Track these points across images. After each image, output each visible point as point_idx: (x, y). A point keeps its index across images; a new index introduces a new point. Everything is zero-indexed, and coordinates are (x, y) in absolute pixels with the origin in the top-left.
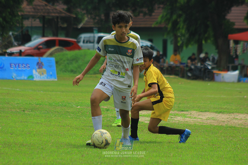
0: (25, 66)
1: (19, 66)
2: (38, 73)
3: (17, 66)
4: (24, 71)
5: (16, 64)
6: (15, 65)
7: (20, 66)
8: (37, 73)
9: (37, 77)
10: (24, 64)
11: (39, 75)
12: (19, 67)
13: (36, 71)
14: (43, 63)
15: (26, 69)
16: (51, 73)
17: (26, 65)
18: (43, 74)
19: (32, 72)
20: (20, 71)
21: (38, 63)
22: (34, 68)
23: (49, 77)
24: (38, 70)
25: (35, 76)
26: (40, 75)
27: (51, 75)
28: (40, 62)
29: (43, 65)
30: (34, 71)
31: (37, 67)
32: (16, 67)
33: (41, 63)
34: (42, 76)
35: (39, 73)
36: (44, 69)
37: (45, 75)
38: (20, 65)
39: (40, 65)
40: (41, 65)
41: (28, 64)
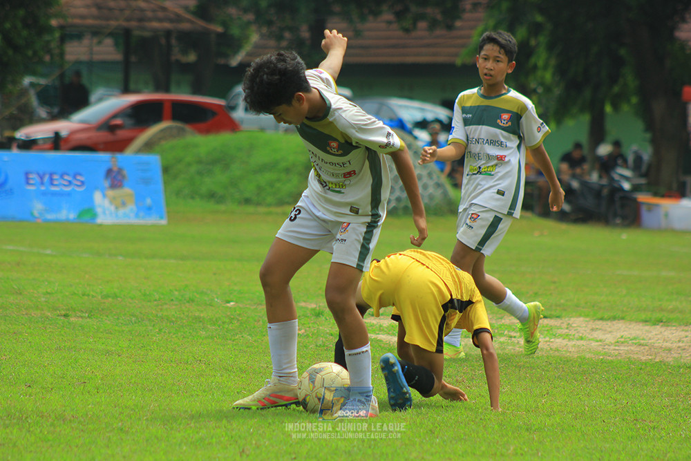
0: (70, 182)
1: (51, 180)
2: (111, 202)
3: (46, 178)
4: (69, 194)
5: (44, 174)
6: (42, 178)
7: (56, 179)
8: (106, 203)
9: (107, 212)
10: (68, 174)
11: (112, 208)
12: (52, 184)
13: (104, 196)
14: (125, 172)
15: (73, 189)
16: (149, 201)
17: (75, 177)
18: (124, 204)
19: (91, 200)
20: (54, 194)
21: (109, 172)
22: (96, 188)
23: (141, 214)
24: (111, 193)
25: (99, 210)
26: (117, 208)
27: (149, 208)
28: (115, 169)
29: (124, 177)
30: (98, 197)
31: (107, 184)
32: (42, 183)
33: (120, 171)
34: (121, 211)
35: (112, 200)
36: (127, 190)
37: (131, 207)
38: (55, 177)
39: (115, 178)
40: (119, 178)
41: (80, 174)
